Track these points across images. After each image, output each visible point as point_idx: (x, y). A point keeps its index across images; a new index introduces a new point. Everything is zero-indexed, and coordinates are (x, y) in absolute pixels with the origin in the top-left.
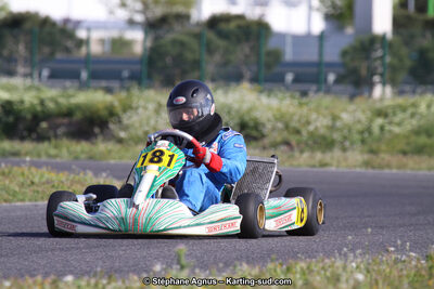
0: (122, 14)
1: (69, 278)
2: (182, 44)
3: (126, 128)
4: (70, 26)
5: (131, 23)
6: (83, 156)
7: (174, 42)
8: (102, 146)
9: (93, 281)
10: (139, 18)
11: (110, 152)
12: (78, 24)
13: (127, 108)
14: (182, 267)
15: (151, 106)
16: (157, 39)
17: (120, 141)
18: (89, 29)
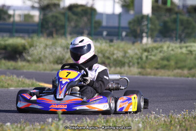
0: (29, 4)
1: (9, 124)
2: (56, 17)
3: (31, 56)
4: (5, 9)
5: (33, 7)
6: (11, 68)
7: (53, 16)
8: (20, 63)
9: (19, 125)
10: (37, 5)
11: (24, 66)
12: (9, 7)
13: (31, 46)
14: (60, 120)
15: (42, 46)
16: (44, 15)
17: (28, 61)
18: (14, 10)
